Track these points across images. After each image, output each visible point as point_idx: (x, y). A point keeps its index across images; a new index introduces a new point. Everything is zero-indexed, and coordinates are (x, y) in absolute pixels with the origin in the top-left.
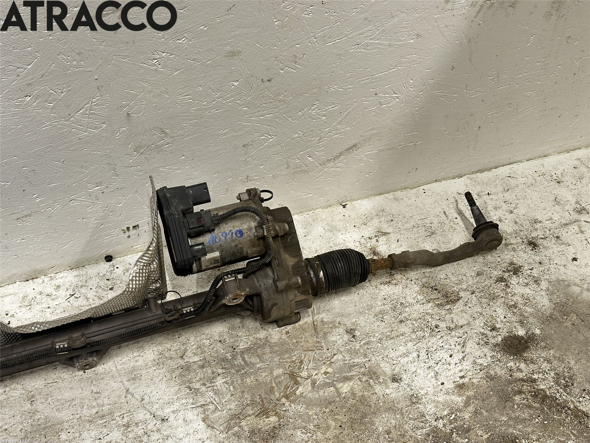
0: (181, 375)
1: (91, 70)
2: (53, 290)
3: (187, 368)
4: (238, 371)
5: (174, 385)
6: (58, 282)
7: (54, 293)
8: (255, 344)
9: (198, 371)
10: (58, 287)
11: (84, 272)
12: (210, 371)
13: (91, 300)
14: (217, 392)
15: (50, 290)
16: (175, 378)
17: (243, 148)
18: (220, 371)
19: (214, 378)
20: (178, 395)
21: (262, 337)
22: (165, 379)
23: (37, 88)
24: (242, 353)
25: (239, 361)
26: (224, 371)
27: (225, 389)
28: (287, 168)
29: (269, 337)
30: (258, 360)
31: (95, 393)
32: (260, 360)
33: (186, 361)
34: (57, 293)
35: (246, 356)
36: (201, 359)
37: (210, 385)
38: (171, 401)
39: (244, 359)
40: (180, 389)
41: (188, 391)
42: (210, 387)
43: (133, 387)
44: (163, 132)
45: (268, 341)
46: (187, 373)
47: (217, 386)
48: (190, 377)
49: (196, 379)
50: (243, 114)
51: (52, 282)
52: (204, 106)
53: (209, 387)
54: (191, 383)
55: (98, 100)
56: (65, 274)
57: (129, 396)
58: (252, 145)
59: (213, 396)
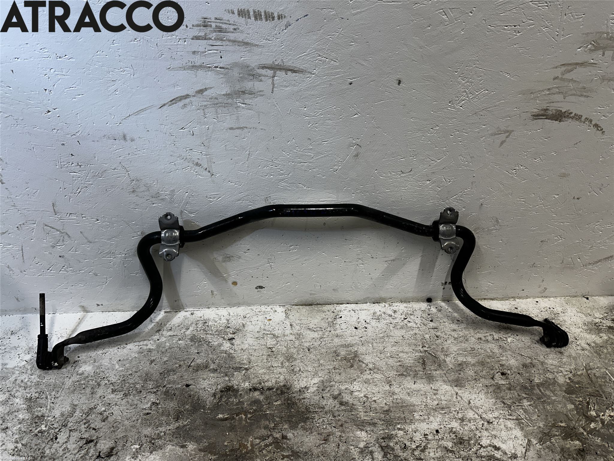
0: (494, 391)
1: (473, 169)
2: (392, 313)
3: (498, 387)
4: (539, 399)
5: (491, 398)
6: (395, 308)
7: (393, 314)
8: (546, 381)
9: (506, 391)
10: (395, 312)
11: (410, 306)
12: (516, 394)
13: (418, 325)
14: (525, 411)
15: (390, 312)
16: (491, 392)
17: (540, 242)
18: (524, 395)
19: (520, 400)
20: (496, 406)
21: (551, 378)
22: (482, 391)
23: (437, 176)
24: (538, 385)
25: (537, 391)
26: (527, 396)
27: (531, 410)
28: (561, 263)
29: (556, 379)
30: (552, 394)
31: (434, 390)
32: (554, 394)
33: (496, 382)
34: (395, 315)
35: (542, 389)
36: (508, 383)
37: (519, 404)
38: (492, 409)
39: (540, 391)
40: (496, 402)
41: (503, 405)
42: (520, 406)
43: (460, 391)
44: (497, 221)
45: (556, 381)
46: (499, 391)
47: (525, 407)
48: (502, 394)
49: (507, 397)
50: (551, 219)
51: (391, 307)
52: (530, 208)
53: (518, 406)
54: (504, 399)
55: (469, 191)
56: (399, 304)
57: (459, 398)
58: (547, 242)
59: (524, 413)
